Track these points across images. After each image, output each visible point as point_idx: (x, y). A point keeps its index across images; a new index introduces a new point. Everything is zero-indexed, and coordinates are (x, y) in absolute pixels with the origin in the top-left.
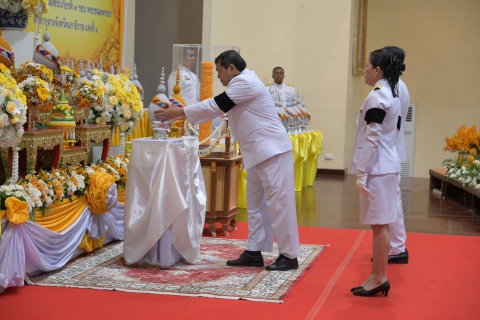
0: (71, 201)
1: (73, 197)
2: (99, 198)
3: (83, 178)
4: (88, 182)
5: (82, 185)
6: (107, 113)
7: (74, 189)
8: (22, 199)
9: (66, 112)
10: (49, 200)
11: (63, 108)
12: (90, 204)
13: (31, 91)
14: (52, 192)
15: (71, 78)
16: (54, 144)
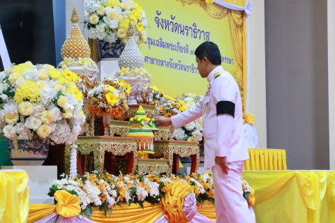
0: (142, 206)
1: (146, 204)
2: (175, 207)
3: (158, 185)
4: (164, 189)
5: (155, 192)
6: (197, 132)
7: (145, 194)
8: (73, 192)
9: (143, 123)
10: (112, 201)
11: (139, 119)
12: (166, 213)
13: (100, 97)
14: (114, 193)
15: (158, 96)
16: (126, 151)
